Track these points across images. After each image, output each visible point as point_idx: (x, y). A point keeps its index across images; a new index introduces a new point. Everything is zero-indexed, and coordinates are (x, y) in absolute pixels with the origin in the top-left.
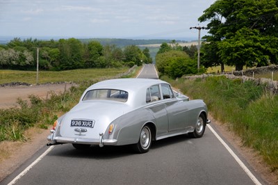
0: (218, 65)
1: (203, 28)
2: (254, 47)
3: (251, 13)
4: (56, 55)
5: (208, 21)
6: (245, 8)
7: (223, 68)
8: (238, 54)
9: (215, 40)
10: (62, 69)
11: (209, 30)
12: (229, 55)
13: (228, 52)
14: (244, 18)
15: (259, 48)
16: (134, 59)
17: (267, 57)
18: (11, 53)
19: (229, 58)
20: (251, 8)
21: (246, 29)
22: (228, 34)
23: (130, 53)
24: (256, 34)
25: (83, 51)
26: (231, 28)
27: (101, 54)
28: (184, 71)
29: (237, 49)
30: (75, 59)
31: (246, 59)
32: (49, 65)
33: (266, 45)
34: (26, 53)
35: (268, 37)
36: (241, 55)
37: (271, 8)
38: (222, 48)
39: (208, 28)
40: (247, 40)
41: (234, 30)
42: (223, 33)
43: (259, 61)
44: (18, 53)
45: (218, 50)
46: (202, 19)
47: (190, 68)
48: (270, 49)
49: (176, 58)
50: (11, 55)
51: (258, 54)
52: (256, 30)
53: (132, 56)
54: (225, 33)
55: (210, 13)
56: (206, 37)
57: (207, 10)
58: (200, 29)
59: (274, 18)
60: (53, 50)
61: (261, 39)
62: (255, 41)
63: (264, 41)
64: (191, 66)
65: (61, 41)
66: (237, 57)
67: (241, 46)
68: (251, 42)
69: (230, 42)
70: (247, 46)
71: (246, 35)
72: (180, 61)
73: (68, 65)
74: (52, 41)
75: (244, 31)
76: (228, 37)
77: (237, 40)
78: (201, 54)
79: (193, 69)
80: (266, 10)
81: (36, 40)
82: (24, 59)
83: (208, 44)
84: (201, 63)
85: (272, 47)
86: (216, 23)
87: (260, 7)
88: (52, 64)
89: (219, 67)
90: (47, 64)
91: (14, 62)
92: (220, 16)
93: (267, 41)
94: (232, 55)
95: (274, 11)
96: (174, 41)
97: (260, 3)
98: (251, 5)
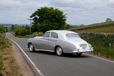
2: (49, 26)
5: (33, 18)
6: (46, 14)
7: (38, 33)
9: (36, 24)
13: (41, 27)
14: (46, 17)
15: (50, 26)
16: (3, 30)
19: (41, 29)
20: (48, 14)
21: (46, 20)
23: (1, 28)
24: (49, 22)
26: (41, 20)
28: (26, 34)
29: (44, 27)
35: (53, 23)
36: (45, 29)
37: (54, 14)
39: (33, 20)
40: (47, 24)
41: (42, 21)
42: (39, 21)
45: (37, 27)
46: (31, 17)
48: (54, 27)
49: (22, 30)
53: (2, 30)
55: (34, 15)
56: (32, 23)
57: (33, 14)
58: (31, 20)
59: (55, 17)
61: (51, 23)
62: (49, 24)
63: (52, 24)
68: (48, 25)
69: (41, 24)
70: (47, 26)
71: (46, 22)
75: (46, 21)
76: (40, 23)
77: (43, 24)
78: (31, 28)
79: (29, 33)
80: (53, 15)
83: (33, 25)
84: (31, 31)
86: (36, 18)
87: (51, 13)
89: (37, 33)
92: (37, 16)
93: (53, 24)
94: (42, 29)
95: (55, 15)
96: (16, 24)
97: (50, 12)
98: (48, 13)
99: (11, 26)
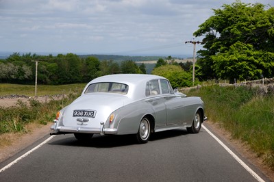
0: (213, 78)
1: (198, 43)
2: (247, 61)
3: (245, 28)
4: (54, 69)
6: (239, 23)
7: (217, 81)
8: (232, 68)
9: (210, 54)
10: (60, 83)
11: (204, 45)
12: (223, 69)
13: (223, 65)
14: (238, 32)
15: (252, 62)
17: (261, 71)
18: (10, 67)
19: (223, 71)
20: (244, 24)
21: (240, 43)
22: (222, 48)
24: (250, 49)
25: (80, 66)
27: (98, 70)
28: (179, 84)
29: (232, 62)
30: (73, 74)
31: (240, 73)
32: (48, 80)
33: (260, 59)
34: (25, 68)
35: (261, 52)
36: (235, 68)
37: (264, 23)
38: (217, 62)
39: (202, 43)
40: (241, 54)
41: (228, 45)
42: (218, 47)
43: (253, 75)
44: (17, 67)
45: (212, 64)
46: (198, 34)
47: (185, 81)
48: (263, 63)
49: (172, 72)
50: (10, 69)
51: (251, 67)
52: (249, 45)
54: (220, 47)
55: (206, 28)
56: (201, 51)
57: (203, 25)
58: (195, 43)
59: (267, 33)
60: (51, 65)
61: (255, 53)
62: (249, 55)
63: (257, 55)
64: (186, 79)
65: (60, 56)
66: (231, 71)
67: (235, 60)
68: (245, 57)
69: (224, 56)
70: (241, 60)
71: (240, 49)
72: (176, 74)
73: (66, 79)
74: (51, 56)
75: (238, 46)
76: (223, 52)
77: (231, 54)
78: (196, 68)
80: (260, 26)
81: (34, 55)
82: (23, 73)
83: (202, 59)
84: (196, 77)
85: (264, 61)
86: (211, 37)
87: (254, 23)
88: (50, 78)
89: (213, 81)
90: (45, 79)
91: (13, 77)
92: (215, 31)
93: (260, 56)
94: (226, 69)
95: (268, 27)
96: (170, 57)
97: (253, 18)
98: (245, 20)
99: (155, 62)
